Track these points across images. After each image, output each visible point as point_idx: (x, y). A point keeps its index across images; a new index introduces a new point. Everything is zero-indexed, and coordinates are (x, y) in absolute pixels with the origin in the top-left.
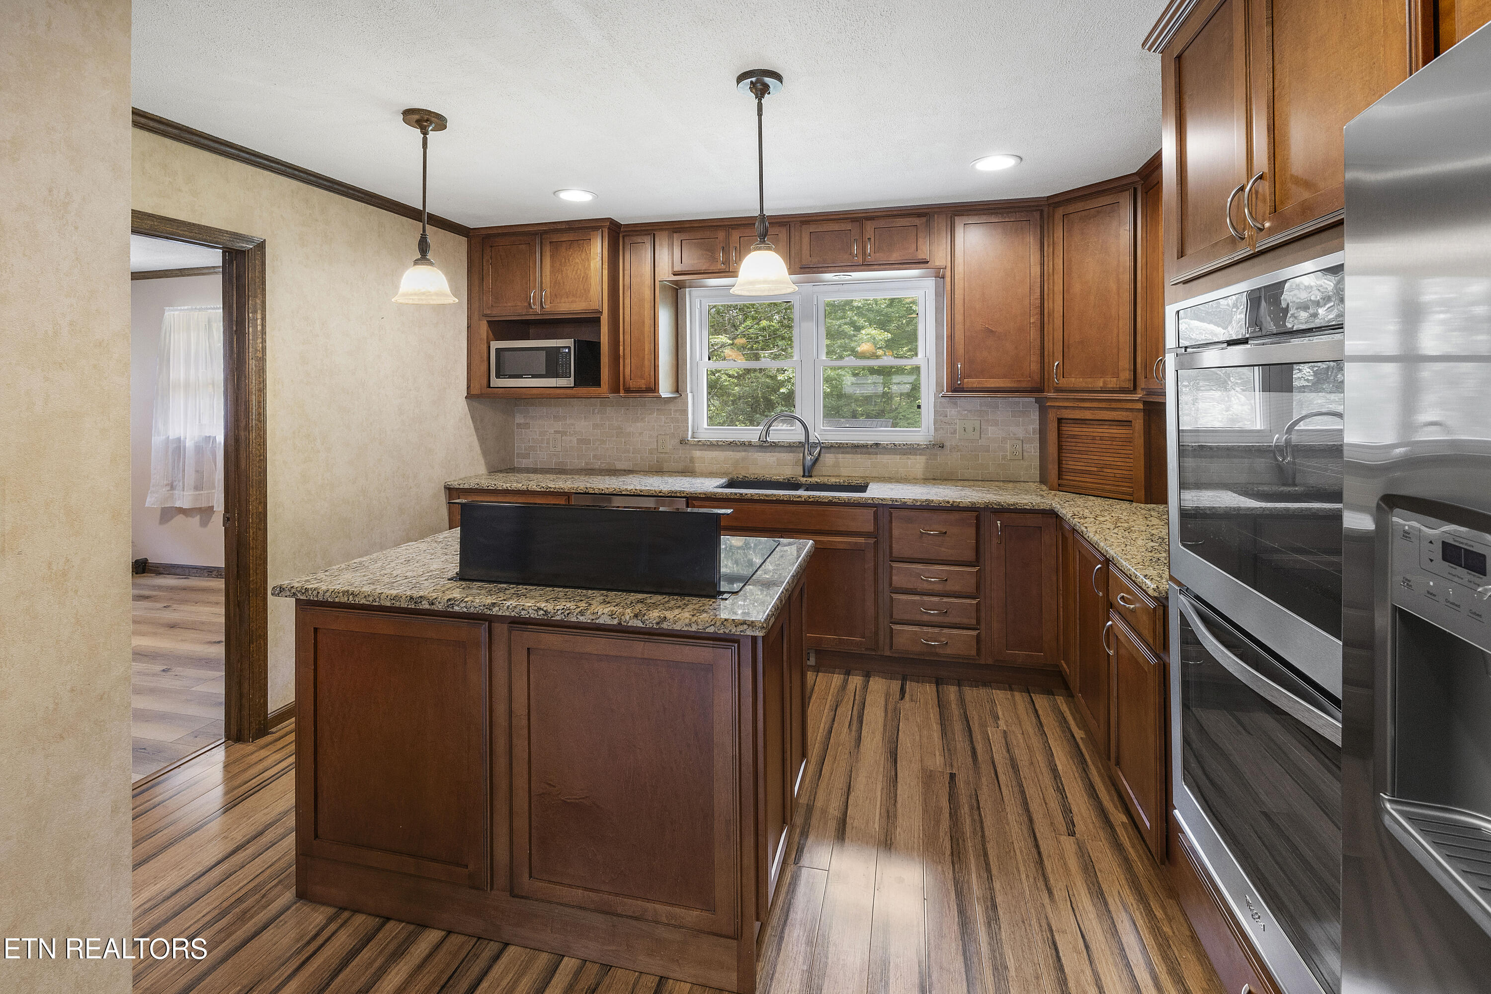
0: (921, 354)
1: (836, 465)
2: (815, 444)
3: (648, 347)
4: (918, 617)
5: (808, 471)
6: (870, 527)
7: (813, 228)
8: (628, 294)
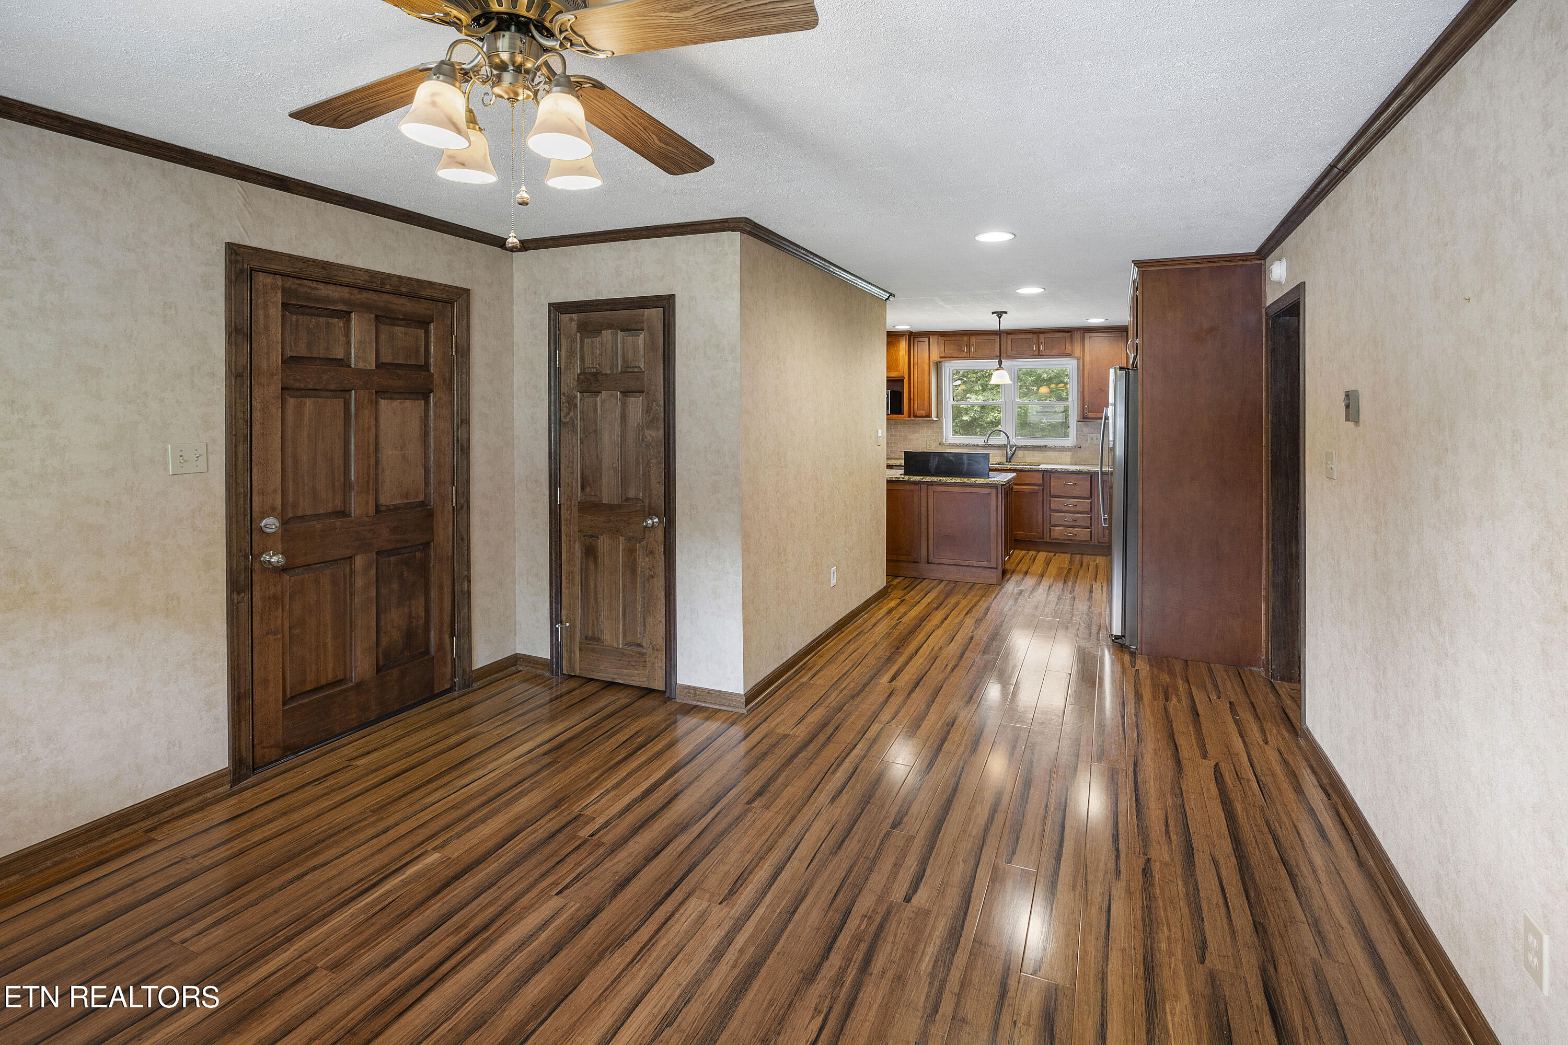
0: (1070, 400)
1: (1024, 457)
2: (1012, 446)
3: (926, 395)
4: (1063, 523)
5: (1009, 460)
6: (1040, 482)
7: (1013, 336)
8: (916, 367)
